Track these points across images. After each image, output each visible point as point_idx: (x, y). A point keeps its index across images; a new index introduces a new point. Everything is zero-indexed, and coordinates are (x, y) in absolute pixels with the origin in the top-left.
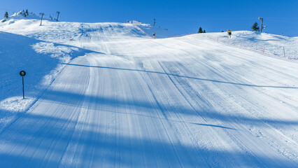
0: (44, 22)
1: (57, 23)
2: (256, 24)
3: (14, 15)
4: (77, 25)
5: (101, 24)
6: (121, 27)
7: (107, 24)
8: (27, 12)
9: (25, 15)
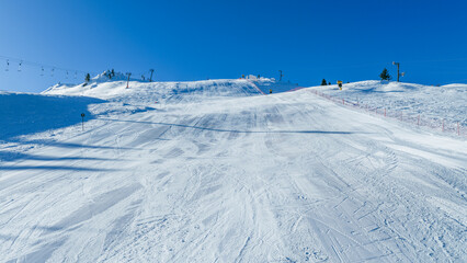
0: (132, 84)
1: (147, 84)
2: (385, 71)
3: (97, 77)
4: (171, 85)
5: (204, 82)
6: (230, 84)
7: (211, 81)
8: (113, 72)
9: (111, 76)
